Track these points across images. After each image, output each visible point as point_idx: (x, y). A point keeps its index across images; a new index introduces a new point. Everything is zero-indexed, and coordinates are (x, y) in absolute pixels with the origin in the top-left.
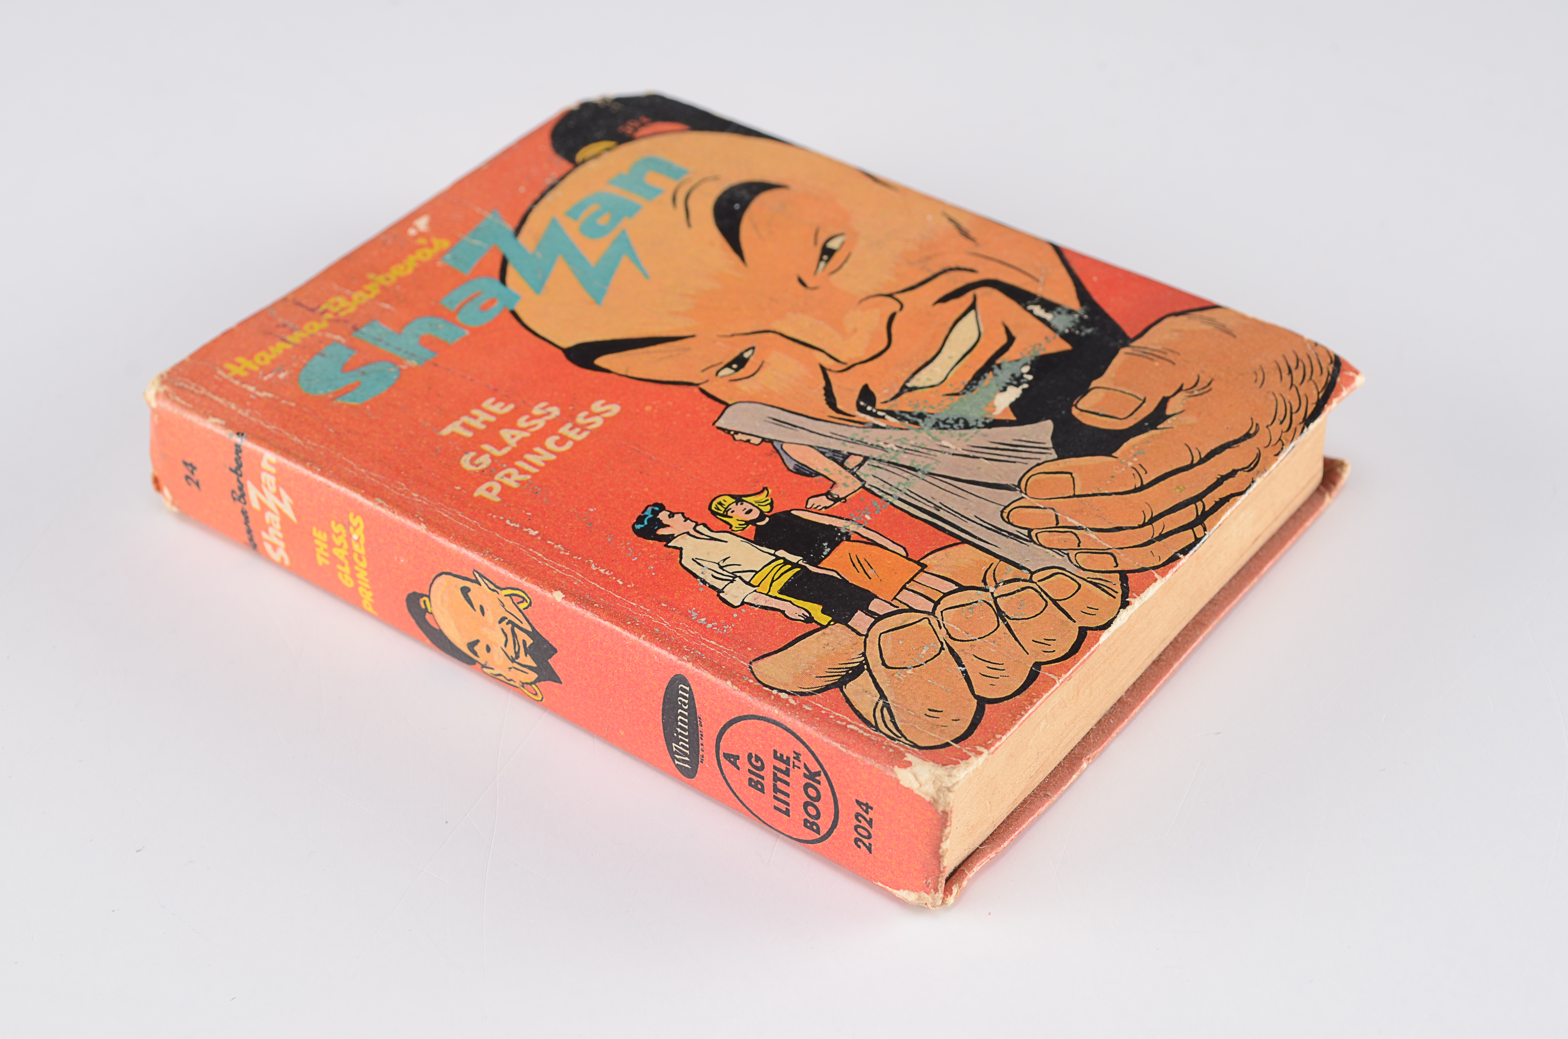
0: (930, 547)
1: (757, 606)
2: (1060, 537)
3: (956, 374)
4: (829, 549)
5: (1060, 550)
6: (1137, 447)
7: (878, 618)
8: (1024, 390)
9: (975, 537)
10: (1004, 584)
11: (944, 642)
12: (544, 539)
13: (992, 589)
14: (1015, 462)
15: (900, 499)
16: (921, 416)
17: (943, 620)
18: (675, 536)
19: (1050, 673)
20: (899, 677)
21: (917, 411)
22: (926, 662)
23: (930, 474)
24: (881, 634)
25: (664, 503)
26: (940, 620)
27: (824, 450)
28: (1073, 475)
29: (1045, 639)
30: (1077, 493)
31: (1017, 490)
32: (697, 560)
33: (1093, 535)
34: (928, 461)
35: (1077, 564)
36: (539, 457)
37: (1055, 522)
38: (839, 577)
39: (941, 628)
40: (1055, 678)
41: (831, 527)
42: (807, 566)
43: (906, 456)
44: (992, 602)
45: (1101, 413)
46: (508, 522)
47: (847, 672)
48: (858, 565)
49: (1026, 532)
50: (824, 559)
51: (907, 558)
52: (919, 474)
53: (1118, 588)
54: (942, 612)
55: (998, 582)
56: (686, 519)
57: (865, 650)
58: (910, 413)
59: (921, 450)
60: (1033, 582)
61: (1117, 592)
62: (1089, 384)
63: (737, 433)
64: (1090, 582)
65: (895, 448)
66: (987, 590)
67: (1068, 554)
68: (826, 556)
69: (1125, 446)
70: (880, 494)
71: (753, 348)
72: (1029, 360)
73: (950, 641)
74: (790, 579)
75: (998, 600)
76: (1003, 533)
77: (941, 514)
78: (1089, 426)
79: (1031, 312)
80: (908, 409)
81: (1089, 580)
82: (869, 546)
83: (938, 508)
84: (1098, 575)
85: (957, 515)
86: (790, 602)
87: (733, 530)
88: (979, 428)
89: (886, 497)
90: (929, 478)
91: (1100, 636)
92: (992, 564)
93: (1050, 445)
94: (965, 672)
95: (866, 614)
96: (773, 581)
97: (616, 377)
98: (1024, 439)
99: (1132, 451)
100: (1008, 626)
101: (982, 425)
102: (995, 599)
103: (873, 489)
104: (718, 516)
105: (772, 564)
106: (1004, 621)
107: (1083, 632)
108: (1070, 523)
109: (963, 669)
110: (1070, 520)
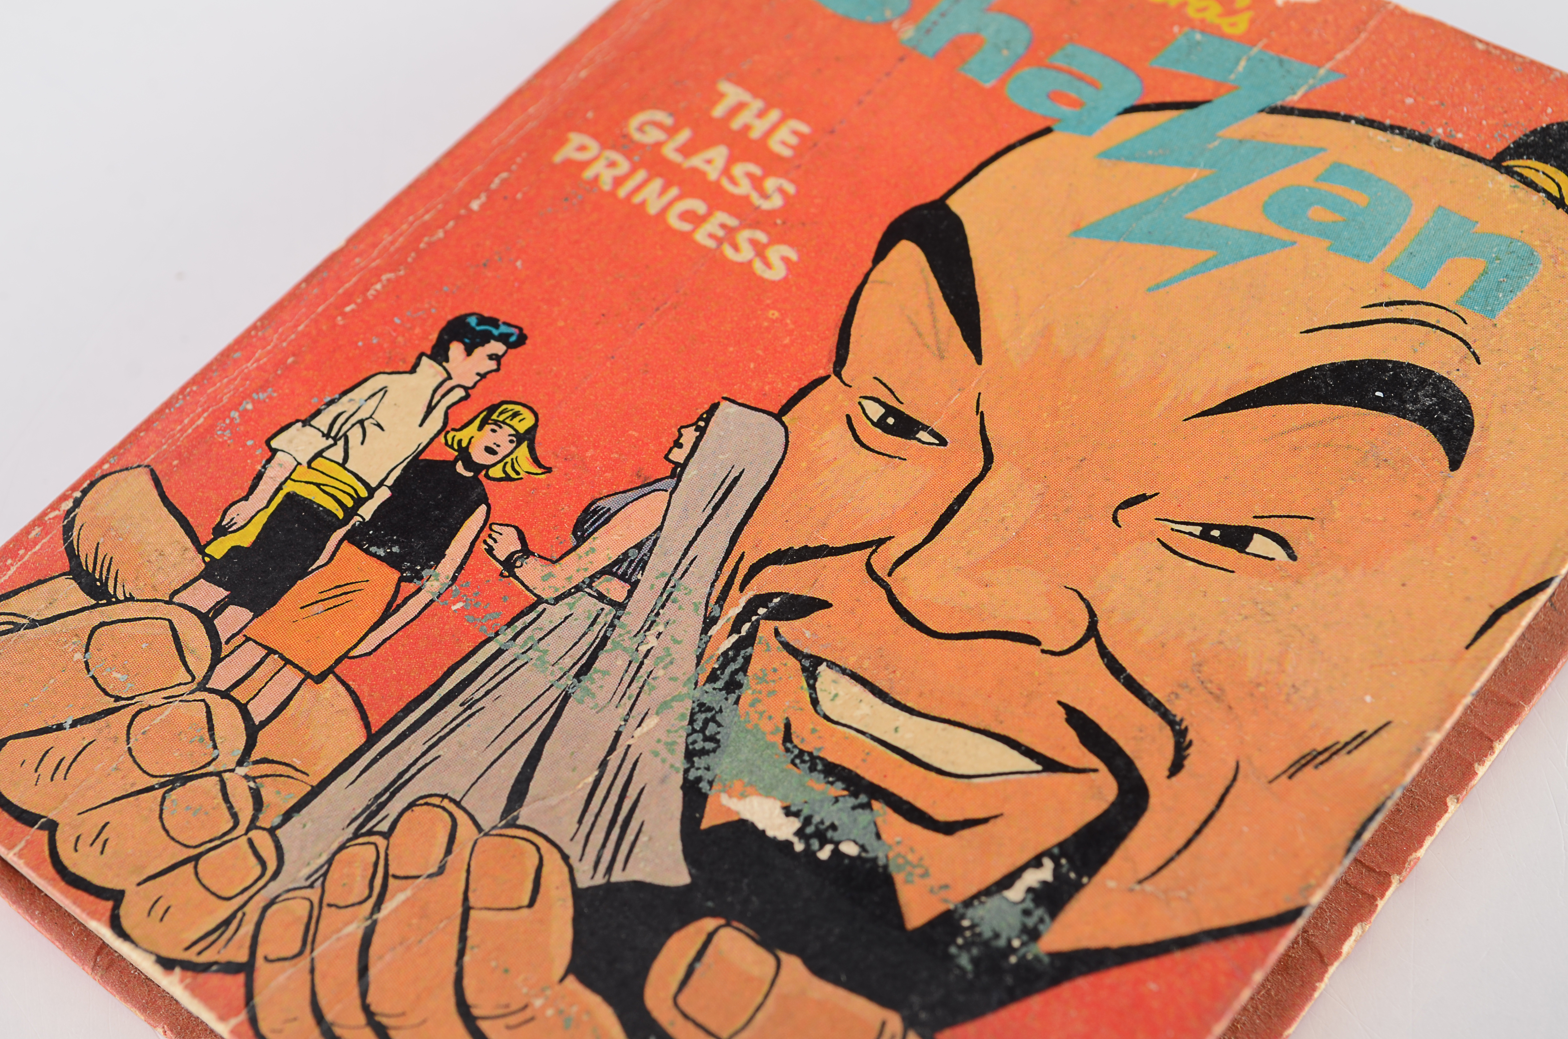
0: (365, 688)
1: (264, 467)
2: (358, 878)
3: (845, 738)
4: (383, 554)
5: (325, 875)
6: (585, 1018)
7: (207, 620)
8: (789, 844)
9: (382, 754)
10: (250, 788)
11: (133, 702)
12: (458, 217)
13: (241, 771)
14: (580, 822)
15: (500, 652)
16: (733, 686)
17: (180, 701)
18: (444, 364)
19: (28, 842)
20: (70, 644)
21: (748, 680)
22: (93, 677)
23: (566, 698)
24: (170, 621)
25: (524, 346)
26: (184, 698)
27: (645, 550)
28: (525, 912)
29: (106, 840)
30: (473, 913)
31: (501, 820)
32: (382, 393)
33: (355, 929)
34: (603, 696)
35: (280, 899)
36: (655, 195)
37: (398, 873)
38: (314, 567)
39: (165, 698)
40: (17, 849)
41: (439, 555)
42: (349, 527)
43: (622, 663)
44: (210, 769)
45: (699, 967)
46: (504, 175)
47: (100, 580)
48: (340, 591)
49: (384, 827)
50: (360, 548)
51: (346, 656)
52: (568, 680)
53: (204, 958)
54: (203, 700)
55: (257, 781)
56: (483, 376)
57: (138, 601)
58: (744, 669)
59: (636, 686)
60: (248, 830)
61: (200, 953)
62: (789, 951)
63: (702, 431)
64: (233, 916)
65: (643, 649)
66: (240, 763)
67: (311, 886)
68: (367, 552)
69: (594, 1001)
70: (519, 625)
71: (943, 442)
72: (878, 852)
73: (133, 709)
74: (319, 506)
75: (216, 779)
76: (387, 794)
77: (453, 708)
78: (662, 945)
79: (1036, 862)
80: (752, 668)
81: (240, 915)
82: (383, 606)
83: (469, 705)
84: (248, 929)
85: (447, 730)
86: (267, 507)
87: (448, 432)
88: (686, 771)
89: (510, 633)
90: (554, 693)
91: (99, 920)
92: (308, 775)
93: (617, 876)
94: (60, 727)
95: (218, 603)
96: (318, 485)
97: (865, 270)
98: (643, 838)
99: (575, 1009)
100: (151, 789)
101: (693, 775)
102: (219, 774)
103: (533, 615)
104: (485, 413)
105: (359, 484)
106: (162, 785)
107: (116, 897)
108: (393, 896)
109: (67, 726)
110: (401, 897)
